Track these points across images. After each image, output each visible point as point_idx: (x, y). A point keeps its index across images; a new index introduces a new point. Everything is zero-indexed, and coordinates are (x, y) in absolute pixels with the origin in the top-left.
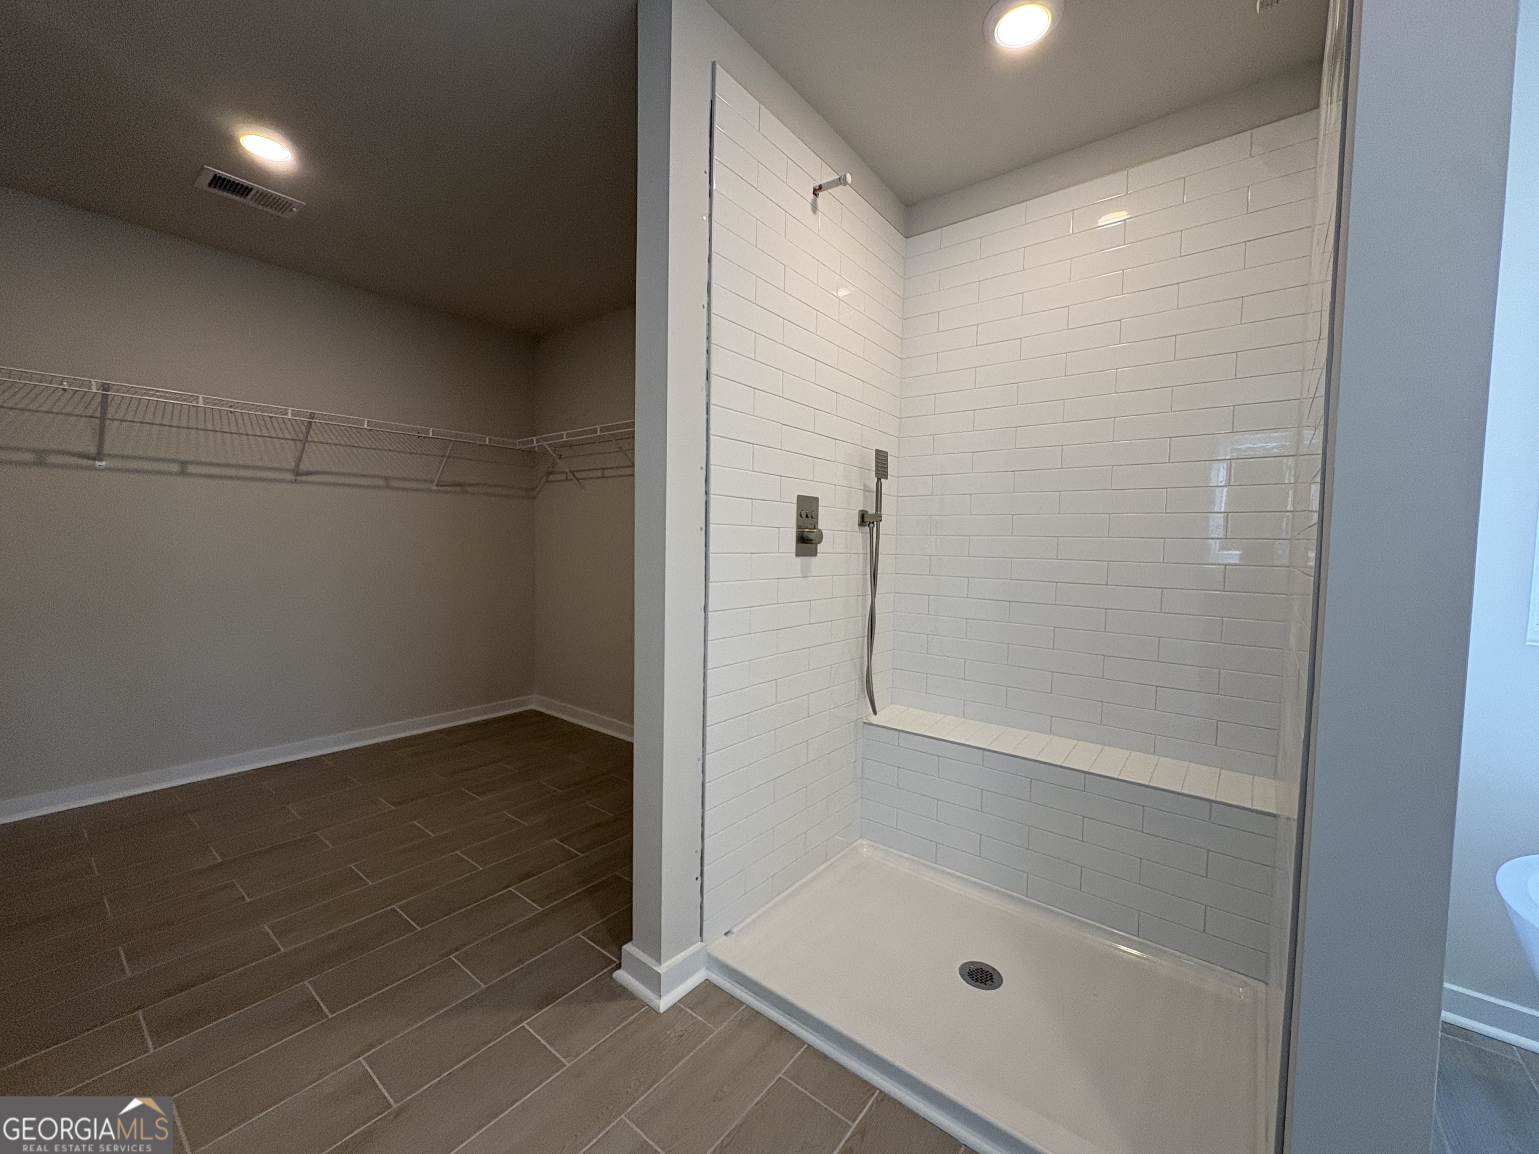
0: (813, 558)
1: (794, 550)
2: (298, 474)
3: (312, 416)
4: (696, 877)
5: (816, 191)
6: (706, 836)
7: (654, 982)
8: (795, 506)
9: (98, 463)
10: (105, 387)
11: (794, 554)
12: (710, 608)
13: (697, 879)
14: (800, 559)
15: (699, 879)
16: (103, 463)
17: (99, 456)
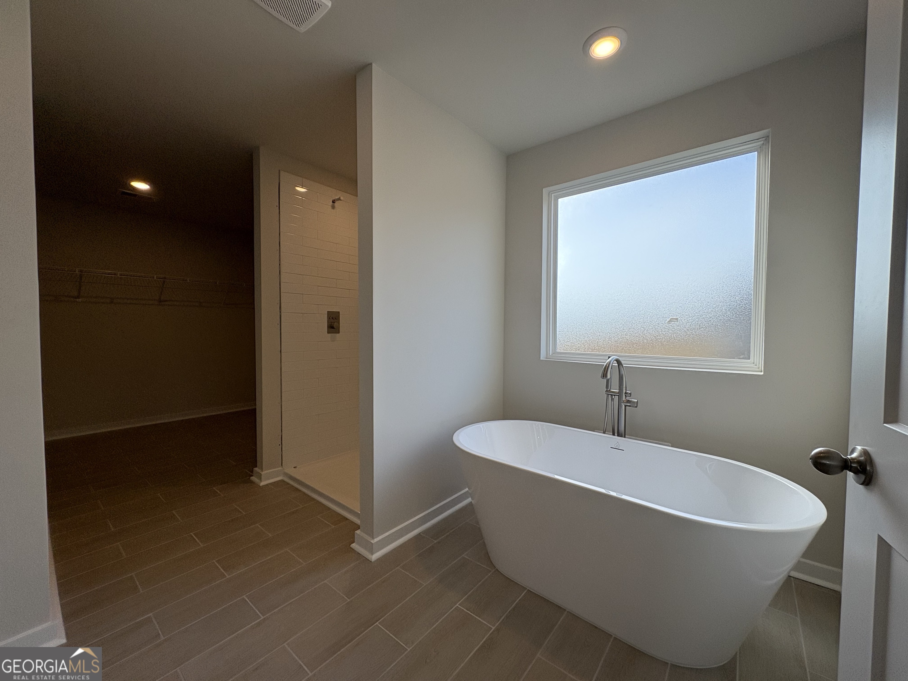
0: (338, 334)
1: (327, 331)
2: (160, 302)
3: (165, 278)
4: (279, 444)
5: (334, 202)
6: (283, 431)
7: (260, 477)
8: (326, 315)
9: (78, 300)
10: (81, 271)
11: (327, 333)
12: (282, 351)
13: (279, 445)
14: (330, 335)
15: (281, 445)
16: (80, 300)
17: (78, 297)
